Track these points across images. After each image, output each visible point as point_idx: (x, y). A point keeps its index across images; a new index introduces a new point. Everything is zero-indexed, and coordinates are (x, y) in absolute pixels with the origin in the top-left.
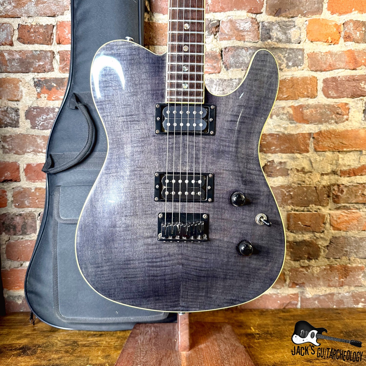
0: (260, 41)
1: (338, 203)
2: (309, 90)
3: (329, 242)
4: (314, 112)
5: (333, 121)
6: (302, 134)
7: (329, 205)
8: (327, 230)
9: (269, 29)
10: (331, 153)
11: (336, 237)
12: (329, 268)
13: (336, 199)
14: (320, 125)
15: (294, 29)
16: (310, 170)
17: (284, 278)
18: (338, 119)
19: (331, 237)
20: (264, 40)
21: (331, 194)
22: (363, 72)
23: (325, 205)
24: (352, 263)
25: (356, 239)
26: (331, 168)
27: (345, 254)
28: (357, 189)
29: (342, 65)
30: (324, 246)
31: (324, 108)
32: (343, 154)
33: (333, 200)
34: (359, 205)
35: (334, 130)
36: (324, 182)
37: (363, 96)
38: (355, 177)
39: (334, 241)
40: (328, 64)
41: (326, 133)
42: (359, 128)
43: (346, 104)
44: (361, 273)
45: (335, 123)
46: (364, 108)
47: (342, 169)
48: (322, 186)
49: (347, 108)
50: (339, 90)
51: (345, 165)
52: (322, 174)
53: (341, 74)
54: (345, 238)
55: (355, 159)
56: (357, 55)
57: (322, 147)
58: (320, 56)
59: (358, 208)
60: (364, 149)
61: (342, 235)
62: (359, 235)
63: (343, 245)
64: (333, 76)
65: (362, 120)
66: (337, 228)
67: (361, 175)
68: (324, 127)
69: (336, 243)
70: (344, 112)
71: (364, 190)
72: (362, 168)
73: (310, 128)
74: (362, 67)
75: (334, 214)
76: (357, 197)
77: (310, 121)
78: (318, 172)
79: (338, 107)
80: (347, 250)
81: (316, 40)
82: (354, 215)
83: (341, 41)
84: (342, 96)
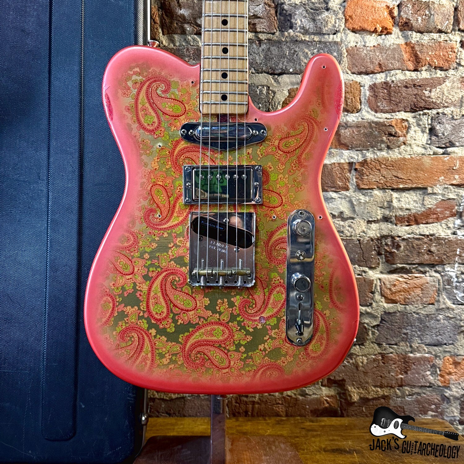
0: (277, 33)
1: (394, 264)
2: (349, 101)
3: (380, 319)
4: (356, 133)
5: (383, 146)
6: (339, 164)
7: (380, 266)
8: (377, 302)
9: (290, 15)
10: (381, 192)
11: (389, 313)
12: (380, 358)
13: (390, 259)
14: (365, 152)
15: (326, 13)
16: (352, 216)
18: (390, 142)
19: (383, 313)
20: (283, 30)
21: (383, 250)
22: (429, 74)
23: (373, 266)
24: (416, 351)
25: (420, 316)
26: (382, 213)
27: (403, 337)
28: (421, 243)
29: (397, 65)
30: (372, 325)
31: (371, 127)
32: (399, 193)
33: (385, 259)
34: (424, 268)
35: (385, 159)
36: (371, 233)
37: (428, 109)
38: (417, 226)
39: (387, 319)
40: (377, 63)
41: (373, 163)
42: (423, 154)
43: (403, 120)
44: (429, 367)
45: (386, 148)
46: (430, 126)
47: (398, 214)
48: (369, 238)
49: (404, 126)
50: (392, 100)
51: (402, 209)
52: (369, 221)
53: (395, 78)
54: (404, 315)
55: (418, 200)
56: (418, 49)
57: (368, 183)
58: (365, 52)
59: (423, 271)
60: (430, 185)
61: (399, 309)
62: (425, 311)
63: (401, 324)
64: (383, 80)
65: (427, 144)
66: (391, 300)
67: (427, 223)
68: (371, 154)
69: (390, 321)
70: (400, 133)
71: (430, 245)
72: (428, 213)
73: (351, 155)
74: (426, 67)
75: (387, 279)
76: (420, 254)
77: (350, 146)
78: (363, 219)
79: (390, 125)
80: (407, 333)
81: (359, 28)
82: (417, 281)
83: (396, 30)
84: (396, 110)
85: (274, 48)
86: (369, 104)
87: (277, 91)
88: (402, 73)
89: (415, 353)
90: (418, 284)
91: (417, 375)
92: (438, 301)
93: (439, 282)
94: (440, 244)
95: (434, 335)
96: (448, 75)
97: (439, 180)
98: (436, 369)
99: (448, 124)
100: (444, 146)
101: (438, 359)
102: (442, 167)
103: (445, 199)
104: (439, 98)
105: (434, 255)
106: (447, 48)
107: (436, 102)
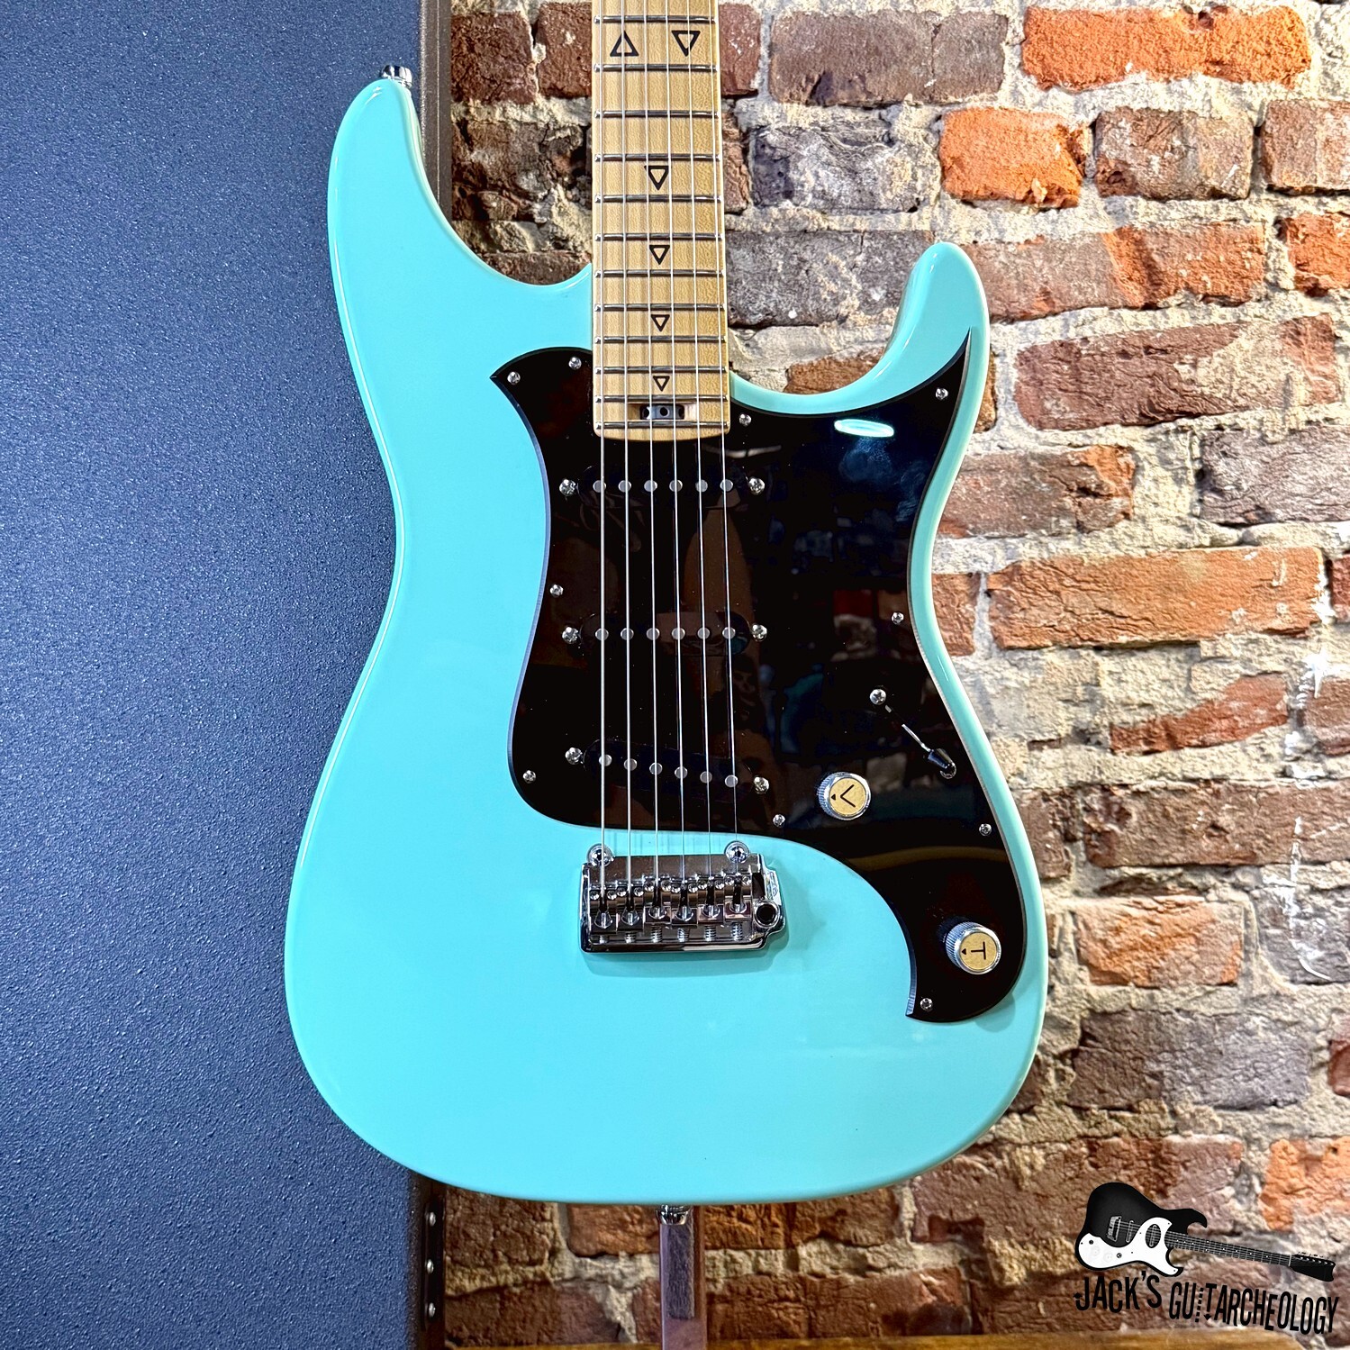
0: (751, 211)
1: (1112, 867)
3: (1078, 1031)
4: (986, 489)
5: (1064, 523)
6: (940, 577)
7: (1073, 875)
8: (1066, 982)
9: (785, 159)
10: (1066, 655)
11: (1105, 1014)
12: (1084, 1150)
13: (1100, 850)
14: (1014, 541)
15: (887, 153)
17: (892, 1197)
18: (1085, 513)
19: (1086, 1014)
20: (766, 201)
21: (1078, 827)
22: (1187, 317)
23: (1052, 874)
24: (1189, 1128)
25: (1196, 1020)
26: (1071, 719)
27: (1150, 1087)
28: (1189, 803)
29: (1097, 292)
30: (1055, 1052)
31: (1030, 473)
32: (1117, 659)
33: (1086, 852)
34: (1201, 876)
35: (1072, 561)
36: (1043, 776)
37: (1191, 416)
38: (1175, 754)
39: (1098, 1032)
40: (1038, 289)
41: (1038, 572)
42: (1181, 546)
43: (1119, 449)
44: (1230, 1173)
45: (1074, 531)
46: (1198, 466)
47: (1117, 721)
48: (1036, 793)
50: (1086, 393)
51: (1127, 705)
52: (1034, 742)
53: (1092, 329)
54: (1149, 1019)
55: (1173, 677)
56: (1155, 247)
57: (1027, 631)
58: (1002, 258)
59: (1200, 887)
60: (1207, 634)
61: (1134, 1003)
62: (1210, 1005)
63: (1140, 1047)
64: (1057, 337)
65: (1192, 515)
66: (1110, 973)
67: (1204, 745)
68: (1030, 547)
69: (1109, 1038)
70: (1112, 484)
71: (1216, 809)
72: (1205, 715)
73: (973, 552)
74: (1179, 298)
75: (1094, 911)
76: (1189, 837)
77: (971, 526)
78: (1017, 736)
79: (1079, 465)
80: (1161, 1073)
81: (982, 193)
82: (1182, 917)
83: (1088, 195)
84: (1100, 419)
85: (742, 252)
86: (1020, 405)
87: (753, 374)
88: (1111, 314)
89: (1186, 1133)
90: (1185, 926)
91: (1194, 1200)
92: (1248, 975)
93: (1246, 919)
94: (1243, 805)
95: (1241, 1077)
96: (1243, 318)
97: (1232, 620)
98: (1249, 1178)
99: (1251, 456)
100: (1240, 520)
101: (1254, 1148)
102: (1237, 580)
103: (1253, 674)
104: (1222, 383)
105: (1228, 837)
106: (1238, 240)
107: (1211, 397)
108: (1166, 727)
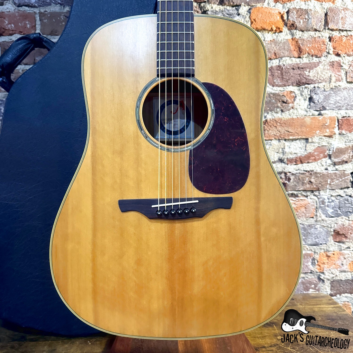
5: (278, 110)
10: (277, 141)
14: (266, 114)
15: (238, 17)
18: (283, 107)
22: (308, 60)
25: (304, 226)
26: (277, 157)
28: (305, 176)
31: (270, 97)
32: (289, 143)
34: (306, 193)
35: (280, 119)
37: (308, 84)
38: (302, 165)
40: (273, 52)
41: (271, 122)
42: (305, 116)
43: (291, 92)
44: (310, 259)
45: (280, 112)
46: (309, 96)
47: (289, 157)
49: (292, 96)
50: (284, 78)
51: (291, 153)
53: (286, 62)
56: (301, 43)
57: (268, 136)
59: (306, 195)
60: (310, 136)
62: (308, 222)
64: (277, 64)
65: (307, 108)
67: (308, 163)
68: (270, 115)
70: (290, 100)
71: (311, 178)
72: (309, 156)
74: (306, 55)
76: (304, 184)
79: (283, 95)
81: (260, 28)
82: (302, 203)
83: (285, 30)
84: (287, 84)
88: (290, 59)
90: (303, 205)
92: (316, 216)
93: (317, 203)
94: (317, 177)
95: (314, 239)
96: (320, 60)
97: (316, 133)
98: (315, 261)
99: (322, 94)
100: (319, 109)
101: (316, 254)
102: (317, 124)
103: (320, 146)
104: (315, 76)
105: (313, 184)
106: (320, 42)
107: (313, 79)
108: (300, 159)
